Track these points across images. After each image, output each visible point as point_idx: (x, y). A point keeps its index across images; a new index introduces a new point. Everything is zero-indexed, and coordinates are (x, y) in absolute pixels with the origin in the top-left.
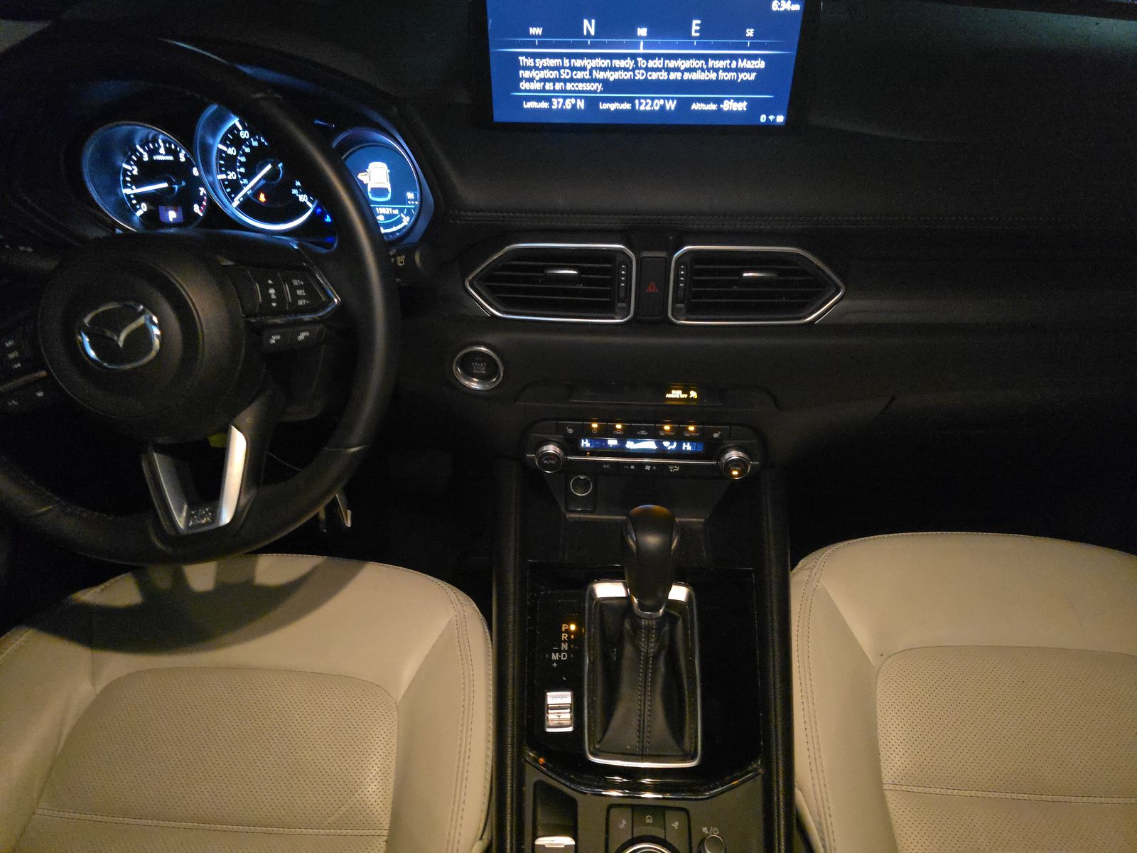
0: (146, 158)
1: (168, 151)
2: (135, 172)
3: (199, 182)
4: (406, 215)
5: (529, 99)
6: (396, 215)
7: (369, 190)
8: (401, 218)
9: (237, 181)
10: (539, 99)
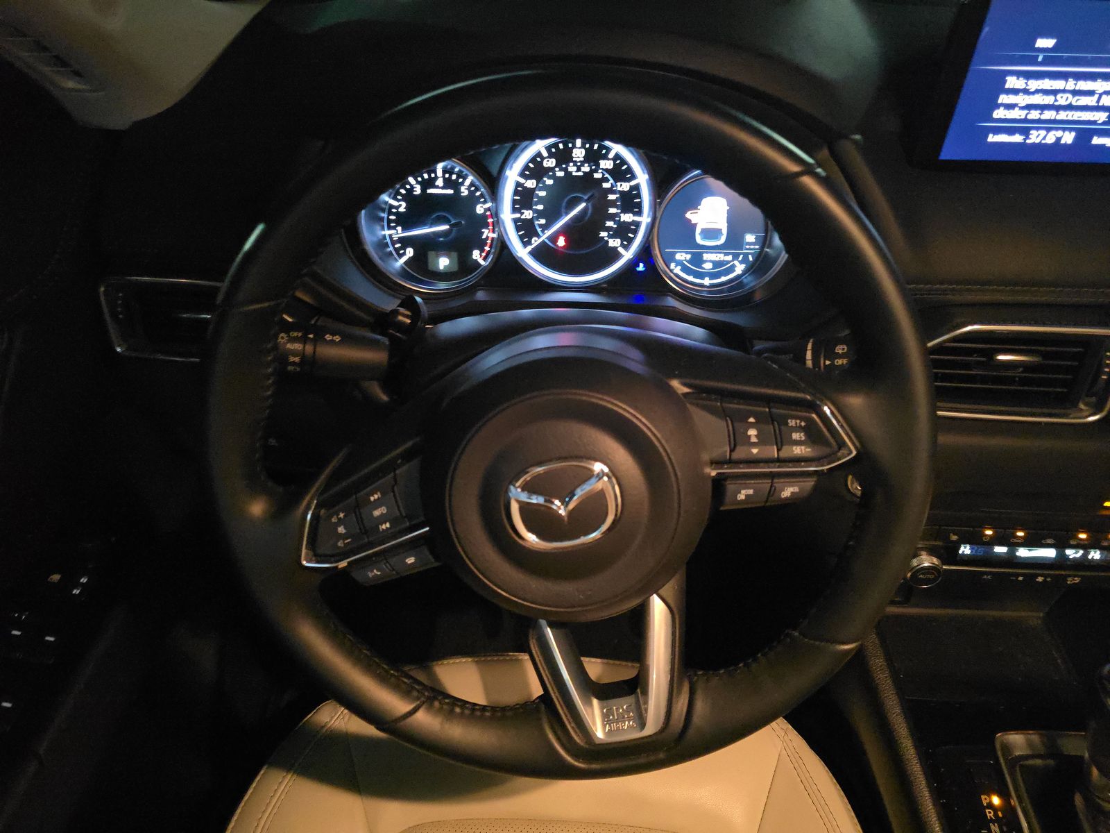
0: (418, 190)
1: (448, 183)
2: (402, 209)
3: (482, 222)
4: (741, 262)
5: (997, 131)
6: (728, 262)
7: (698, 231)
8: (734, 266)
9: (531, 222)
10: (1011, 131)
